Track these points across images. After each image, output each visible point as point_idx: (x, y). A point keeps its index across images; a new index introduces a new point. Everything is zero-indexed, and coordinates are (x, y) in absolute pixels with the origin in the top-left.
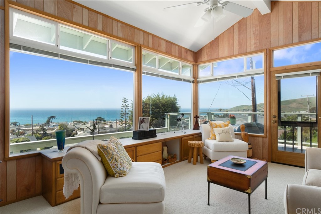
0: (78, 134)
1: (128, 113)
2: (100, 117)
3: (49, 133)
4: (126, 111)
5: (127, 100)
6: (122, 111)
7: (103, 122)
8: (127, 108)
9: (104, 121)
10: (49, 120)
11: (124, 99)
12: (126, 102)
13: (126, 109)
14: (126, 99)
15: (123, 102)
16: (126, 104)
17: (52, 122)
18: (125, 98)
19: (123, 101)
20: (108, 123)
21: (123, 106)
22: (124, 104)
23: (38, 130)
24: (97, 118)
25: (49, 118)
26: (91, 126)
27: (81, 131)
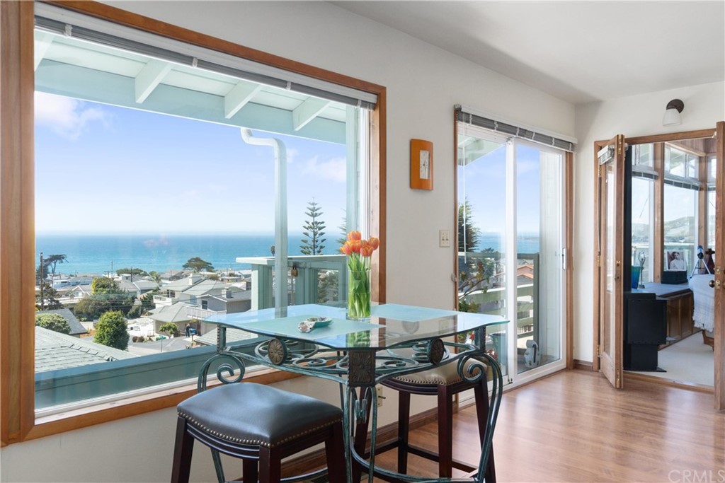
0: (157, 306)
1: (322, 247)
2: (197, 259)
4: (315, 241)
5: (318, 209)
6: (305, 241)
7: (205, 273)
8: (320, 232)
9: (210, 269)
10: (46, 266)
11: (311, 207)
12: (316, 215)
13: (317, 235)
14: (316, 207)
15: (308, 214)
16: (318, 219)
17: (53, 272)
18: (313, 204)
19: (310, 212)
20: (223, 275)
21: (307, 225)
22: (311, 220)
24: (189, 261)
25: (46, 261)
26: (196, 283)
27: (167, 298)
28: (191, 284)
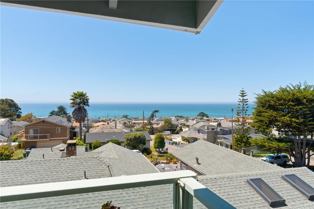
0: (183, 130)
1: (246, 110)
2: (202, 113)
3: (155, 128)
4: (243, 108)
5: (245, 93)
6: (239, 108)
7: (205, 118)
8: (246, 103)
9: (207, 117)
10: (153, 114)
11: (242, 92)
12: (244, 96)
13: (244, 105)
14: (244, 92)
15: (240, 96)
16: (245, 98)
17: (155, 116)
18: (243, 91)
19: (241, 95)
20: (212, 119)
21: (240, 101)
22: (241, 98)
23: (146, 124)
24: (200, 113)
25: (153, 112)
26: (197, 123)
27: (187, 128)
28: (195, 123)
